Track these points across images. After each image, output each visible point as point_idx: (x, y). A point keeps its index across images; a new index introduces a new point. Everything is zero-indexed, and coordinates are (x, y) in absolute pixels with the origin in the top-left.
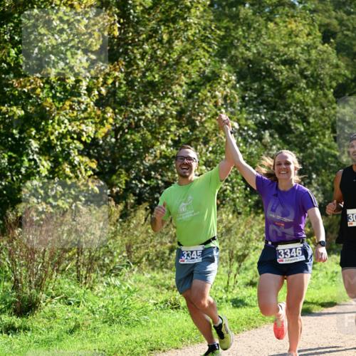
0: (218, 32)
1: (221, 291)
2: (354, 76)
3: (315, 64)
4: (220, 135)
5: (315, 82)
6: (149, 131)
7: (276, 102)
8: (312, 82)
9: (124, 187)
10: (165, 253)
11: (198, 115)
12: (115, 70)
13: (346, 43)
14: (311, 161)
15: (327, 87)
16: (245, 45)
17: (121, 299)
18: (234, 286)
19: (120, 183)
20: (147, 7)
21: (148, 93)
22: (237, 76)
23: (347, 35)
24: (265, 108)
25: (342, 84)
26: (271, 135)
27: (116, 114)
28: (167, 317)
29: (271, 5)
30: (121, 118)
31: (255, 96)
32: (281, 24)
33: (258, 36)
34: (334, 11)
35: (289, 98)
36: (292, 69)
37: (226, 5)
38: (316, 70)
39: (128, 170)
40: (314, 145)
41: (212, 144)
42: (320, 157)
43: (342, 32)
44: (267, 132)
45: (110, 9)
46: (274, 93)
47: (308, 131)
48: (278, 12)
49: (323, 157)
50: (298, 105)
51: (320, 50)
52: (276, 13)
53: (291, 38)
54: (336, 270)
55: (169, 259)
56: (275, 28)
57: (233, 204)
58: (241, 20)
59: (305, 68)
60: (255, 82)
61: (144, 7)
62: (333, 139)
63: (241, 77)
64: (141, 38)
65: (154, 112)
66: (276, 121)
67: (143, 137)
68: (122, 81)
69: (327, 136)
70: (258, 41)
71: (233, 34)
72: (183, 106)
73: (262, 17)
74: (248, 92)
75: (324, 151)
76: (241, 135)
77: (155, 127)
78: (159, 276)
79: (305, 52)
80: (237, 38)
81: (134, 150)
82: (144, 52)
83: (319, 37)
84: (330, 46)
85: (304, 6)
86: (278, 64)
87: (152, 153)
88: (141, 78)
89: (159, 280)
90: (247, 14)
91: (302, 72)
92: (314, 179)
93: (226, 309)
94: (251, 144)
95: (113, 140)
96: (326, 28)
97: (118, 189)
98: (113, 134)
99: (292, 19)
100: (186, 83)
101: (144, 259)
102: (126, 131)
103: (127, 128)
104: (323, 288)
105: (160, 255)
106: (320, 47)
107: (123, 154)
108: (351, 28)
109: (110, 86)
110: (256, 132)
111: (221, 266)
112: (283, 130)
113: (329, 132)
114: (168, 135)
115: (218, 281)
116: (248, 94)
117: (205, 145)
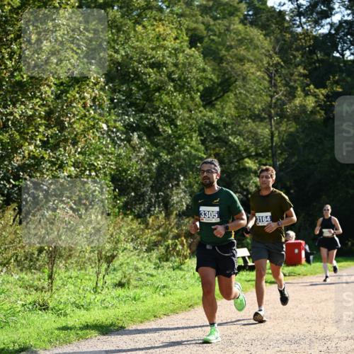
1: (90, 291)
2: (220, 80)
3: (182, 67)
4: (89, 137)
5: (182, 86)
6: (17, 131)
7: (144, 105)
8: (179, 86)
10: (34, 254)
11: (67, 116)
13: (213, 48)
14: (179, 163)
15: (194, 91)
16: (114, 48)
18: (103, 287)
20: (15, 7)
21: (16, 93)
22: (105, 78)
23: (213, 40)
24: (133, 111)
25: (209, 88)
26: (139, 137)
28: (36, 318)
29: (139, 8)
31: (124, 98)
32: (149, 27)
33: (126, 39)
34: (201, 15)
35: (157, 100)
36: (160, 72)
37: (95, 7)
38: (183, 74)
40: (183, 147)
41: (81, 145)
42: (187, 159)
43: (209, 36)
44: (135, 133)
46: (142, 96)
47: (175, 134)
48: (146, 15)
49: (190, 159)
50: (166, 108)
51: (187, 54)
52: (144, 16)
53: (159, 42)
55: (37, 260)
56: (143, 31)
58: (110, 23)
59: (173, 72)
60: (123, 84)
61: (12, 6)
62: (200, 142)
63: (109, 79)
64: (9, 38)
65: (23, 113)
66: (145, 124)
67: (11, 137)
69: (194, 139)
70: (127, 43)
72: (52, 107)
73: (130, 20)
74: (117, 94)
75: (191, 153)
76: (110, 136)
77: (24, 127)
78: (27, 277)
79: (172, 55)
81: (2, 150)
82: (12, 52)
83: (186, 41)
84: (197, 50)
85: (172, 10)
86: (147, 67)
87: (20, 153)
88: (9, 77)
89: (28, 281)
90: (115, 16)
92: (182, 182)
93: (94, 309)
94: (120, 145)
96: (193, 32)
99: (160, 23)
100: (55, 84)
101: (12, 261)
104: (191, 288)
105: (29, 256)
106: (188, 51)
108: (217, 33)
110: (124, 134)
111: (90, 267)
112: (151, 132)
113: (197, 135)
114: (36, 136)
115: (87, 282)
116: (117, 96)
117: (74, 146)
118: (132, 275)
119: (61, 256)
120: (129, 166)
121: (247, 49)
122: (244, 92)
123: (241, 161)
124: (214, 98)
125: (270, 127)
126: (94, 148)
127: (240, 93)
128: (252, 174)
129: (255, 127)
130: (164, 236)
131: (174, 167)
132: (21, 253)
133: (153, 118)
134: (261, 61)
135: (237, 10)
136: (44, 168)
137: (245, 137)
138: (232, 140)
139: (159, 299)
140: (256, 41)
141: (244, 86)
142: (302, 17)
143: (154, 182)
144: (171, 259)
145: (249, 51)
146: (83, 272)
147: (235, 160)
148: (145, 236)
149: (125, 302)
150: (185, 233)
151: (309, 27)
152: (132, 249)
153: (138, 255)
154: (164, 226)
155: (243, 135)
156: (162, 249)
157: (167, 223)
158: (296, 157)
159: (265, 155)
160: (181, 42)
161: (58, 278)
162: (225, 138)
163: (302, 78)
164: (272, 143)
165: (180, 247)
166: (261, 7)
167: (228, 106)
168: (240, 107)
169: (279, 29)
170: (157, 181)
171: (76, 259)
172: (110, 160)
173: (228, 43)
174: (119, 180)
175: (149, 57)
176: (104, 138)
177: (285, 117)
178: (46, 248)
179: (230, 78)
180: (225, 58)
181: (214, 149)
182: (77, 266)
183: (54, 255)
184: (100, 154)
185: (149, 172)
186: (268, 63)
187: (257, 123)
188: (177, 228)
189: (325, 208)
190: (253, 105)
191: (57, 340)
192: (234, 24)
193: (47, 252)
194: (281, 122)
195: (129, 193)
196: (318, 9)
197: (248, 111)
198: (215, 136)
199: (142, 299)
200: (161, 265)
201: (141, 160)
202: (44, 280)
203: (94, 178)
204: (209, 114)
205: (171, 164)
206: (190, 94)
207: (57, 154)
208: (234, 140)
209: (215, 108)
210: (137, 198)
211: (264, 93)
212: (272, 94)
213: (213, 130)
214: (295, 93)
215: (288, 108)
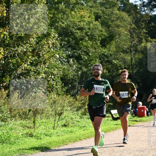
0: (50, 15)
1: (51, 129)
2: (109, 35)
3: (92, 30)
4: (51, 61)
5: (92, 38)
6: (20, 58)
7: (75, 46)
8: (91, 38)
9: (8, 83)
10: (27, 112)
11: (41, 51)
12: (4, 31)
13: (105, 21)
14: (91, 72)
16: (62, 21)
17: (7, 132)
18: (57, 127)
19: (7, 81)
21: (19, 41)
22: (58, 34)
23: (105, 18)
24: (70, 49)
25: (104, 39)
26: (73, 61)
27: (5, 50)
28: (28, 140)
29: (73, 4)
30: (7, 52)
31: (66, 43)
32: (77, 12)
33: (67, 17)
34: (100, 7)
35: (81, 44)
36: (82, 32)
37: (54, 3)
38: (92, 33)
39: (10, 76)
40: (92, 65)
41: (47, 64)
43: (104, 16)
44: (71, 59)
45: (2, 4)
46: (74, 43)
47: (89, 59)
48: (76, 7)
50: (85, 48)
51: (94, 24)
52: (75, 7)
53: (82, 19)
55: (28, 115)
56: (75, 14)
57: (56, 90)
58: (60, 10)
59: (88, 32)
60: (66, 37)
61: (17, 3)
62: (100, 63)
63: (60, 35)
65: (22, 50)
66: (75, 55)
67: (17, 61)
68: (7, 36)
69: (97, 61)
70: (67, 19)
71: (56, 16)
72: (35, 47)
73: (69, 9)
74: (63, 42)
76: (60, 60)
77: (22, 56)
78: (24, 122)
79: (87, 24)
80: (58, 18)
81: (13, 66)
84: (99, 22)
85: (87, 5)
86: (76, 30)
87: (21, 68)
88: (16, 35)
89: (24, 124)
90: (62, 7)
91: (86, 33)
93: (53, 136)
94: (64, 64)
95: (4, 62)
96: (97, 14)
97: (6, 84)
98: (3, 59)
99: (82, 10)
100: (36, 37)
101: (17, 115)
102: (9, 58)
103: (9, 57)
105: (25, 113)
106: (94, 22)
107: (8, 68)
108: (107, 14)
109: (2, 38)
110: (67, 59)
111: (51, 118)
112: (78, 58)
113: (98, 59)
114: (28, 60)
115: (50, 125)
116: (63, 43)
117: (44, 65)
118: (70, 121)
119: (39, 113)
120: (69, 73)
121: (121, 22)
122: (119, 41)
123: (118, 71)
124: (106, 43)
125: (130, 56)
126: (53, 66)
127: (118, 41)
129: (124, 56)
130: (84, 104)
131: (88, 74)
132: (21, 112)
133: (79, 52)
134: (127, 27)
135: (116, 4)
136: (31, 74)
139: (82, 132)
140: (124, 18)
141: (119, 38)
142: (145, 7)
143: (79, 80)
144: (87, 114)
145: (121, 23)
146: (48, 120)
147: (115, 71)
148: (76, 104)
149: (67, 133)
151: (148, 12)
152: (70, 110)
153: (73, 113)
154: (84, 100)
155: (119, 60)
156: (83, 110)
157: (85, 98)
158: (142, 69)
160: (92, 19)
161: (37, 123)
162: (111, 61)
163: (145, 34)
164: (132, 63)
166: (127, 3)
167: (112, 47)
168: (117, 47)
169: (135, 13)
170: (81, 80)
171: (45, 114)
172: (60, 71)
173: (112, 19)
174: (64, 79)
175: (77, 25)
176: (57, 61)
177: (137, 52)
178: (32, 109)
179: (113, 34)
180: (111, 26)
181: (106, 66)
182: (46, 117)
183: (36, 112)
184: (56, 68)
185: (77, 76)
186: (130, 28)
187: (125, 54)
189: (153, 90)
190: (123, 46)
192: (115, 11)
193: (32, 111)
194: (136, 54)
195: (69, 85)
196: (152, 4)
197: (121, 49)
198: (106, 60)
199: (74, 132)
200: (83, 117)
201: (74, 71)
202: (31, 123)
203: (53, 79)
204: (104, 50)
205: (87, 72)
206: (95, 41)
207: (37, 68)
208: (115, 62)
209: (106, 47)
210: (72, 88)
211: (128, 41)
212: (132, 41)
213: (105, 57)
214: (142, 41)
215: (139, 48)
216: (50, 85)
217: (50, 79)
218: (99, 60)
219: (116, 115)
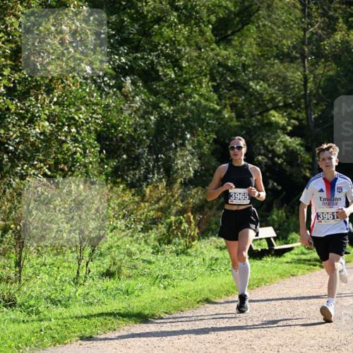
1: (69, 283)
2: (238, 8)
5: (188, 16)
7: (140, 41)
8: (185, 15)
14: (185, 117)
15: (204, 22)
18: (86, 277)
22: (89, 6)
25: (224, 18)
26: (133, 83)
31: (113, 32)
35: (156, 35)
38: (189, 0)
40: (189, 96)
41: (57, 93)
42: (195, 110)
44: (128, 78)
47: (180, 78)
49: (199, 111)
50: (168, 45)
54: (216, 257)
57: (84, 170)
60: (112, 14)
62: (211, 89)
66: (140, 66)
69: (204, 85)
75: (200, 103)
76: (95, 82)
91: (172, 2)
92: (189, 140)
93: (75, 306)
94: (109, 93)
104: (200, 278)
110: (114, 79)
111: (70, 251)
112: (148, 76)
113: (207, 80)
115: (66, 271)
117: (48, 95)
118: (124, 261)
120: (120, 120)
122: (270, 24)
123: (265, 115)
124: (229, 32)
125: (302, 69)
126: (75, 97)
127: (264, 25)
128: (279, 131)
129: (283, 70)
130: (165, 211)
131: (178, 122)
133: (151, 58)
136: (9, 123)
137: (270, 82)
138: (254, 87)
139: (158, 293)
141: (269, 16)
143: (151, 141)
144: (174, 241)
146: (60, 257)
147: (257, 113)
148: (141, 212)
149: (114, 296)
150: (193, 207)
152: (123, 228)
153: (133, 236)
154: (165, 198)
155: (268, 81)
156: (162, 228)
157: (169, 194)
159: (296, 106)
161: (27, 266)
162: (245, 84)
163: (344, 6)
164: (306, 90)
165: (185, 225)
167: (248, 42)
168: (263, 43)
170: (157, 139)
172: (95, 112)
174: (107, 138)
176: (87, 84)
177: (322, 57)
178: (12, 226)
179: (251, 6)
181: (230, 98)
182: (52, 250)
184: (82, 104)
185: (146, 128)
187: (286, 64)
188: (182, 201)
190: (280, 41)
191: (26, 345)
193: (13, 232)
194: (317, 63)
195: (120, 156)
197: (275, 49)
198: (231, 81)
199: (136, 293)
200: (161, 249)
201: (135, 112)
202: (10, 267)
203: (75, 137)
204: (224, 53)
205: (174, 117)
206: (199, 26)
207: (27, 105)
208: (256, 86)
209: (231, 45)
210: (130, 162)
211: (295, 26)
212: (306, 26)
213: (228, 73)
214: (335, 25)
215: (327, 44)
216: (66, 154)
217: (66, 137)
218: (209, 81)
219: (260, 245)
